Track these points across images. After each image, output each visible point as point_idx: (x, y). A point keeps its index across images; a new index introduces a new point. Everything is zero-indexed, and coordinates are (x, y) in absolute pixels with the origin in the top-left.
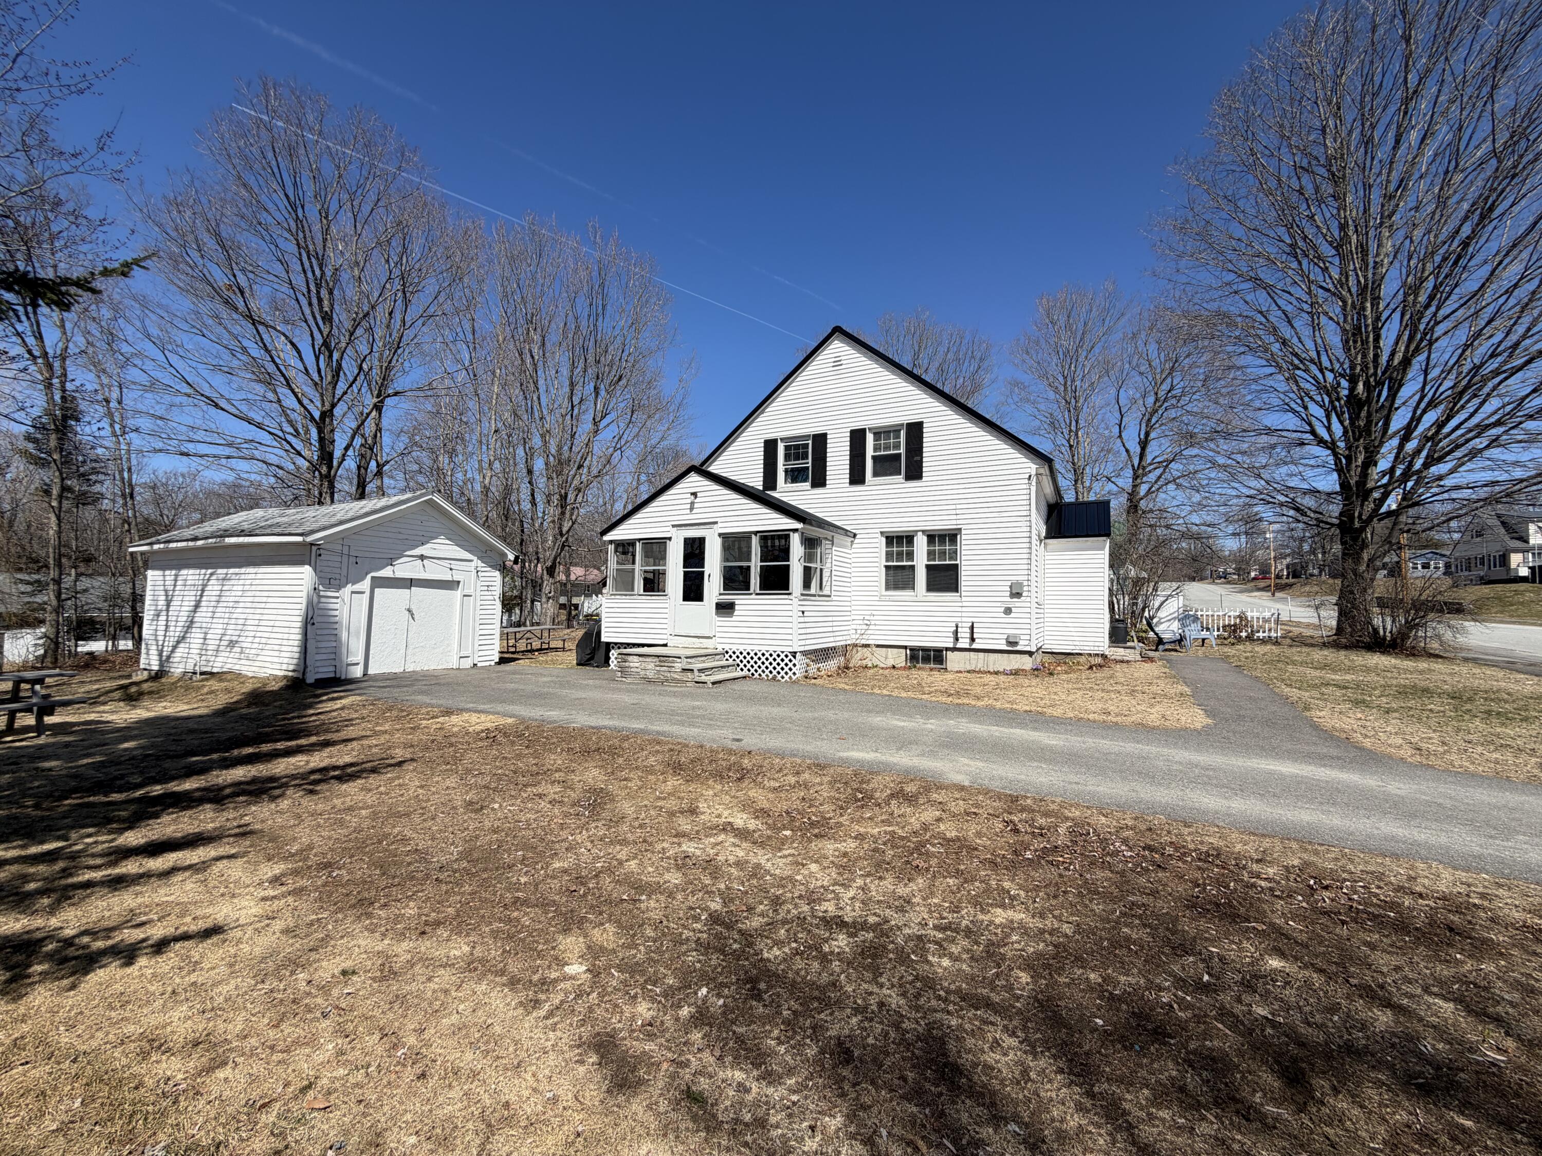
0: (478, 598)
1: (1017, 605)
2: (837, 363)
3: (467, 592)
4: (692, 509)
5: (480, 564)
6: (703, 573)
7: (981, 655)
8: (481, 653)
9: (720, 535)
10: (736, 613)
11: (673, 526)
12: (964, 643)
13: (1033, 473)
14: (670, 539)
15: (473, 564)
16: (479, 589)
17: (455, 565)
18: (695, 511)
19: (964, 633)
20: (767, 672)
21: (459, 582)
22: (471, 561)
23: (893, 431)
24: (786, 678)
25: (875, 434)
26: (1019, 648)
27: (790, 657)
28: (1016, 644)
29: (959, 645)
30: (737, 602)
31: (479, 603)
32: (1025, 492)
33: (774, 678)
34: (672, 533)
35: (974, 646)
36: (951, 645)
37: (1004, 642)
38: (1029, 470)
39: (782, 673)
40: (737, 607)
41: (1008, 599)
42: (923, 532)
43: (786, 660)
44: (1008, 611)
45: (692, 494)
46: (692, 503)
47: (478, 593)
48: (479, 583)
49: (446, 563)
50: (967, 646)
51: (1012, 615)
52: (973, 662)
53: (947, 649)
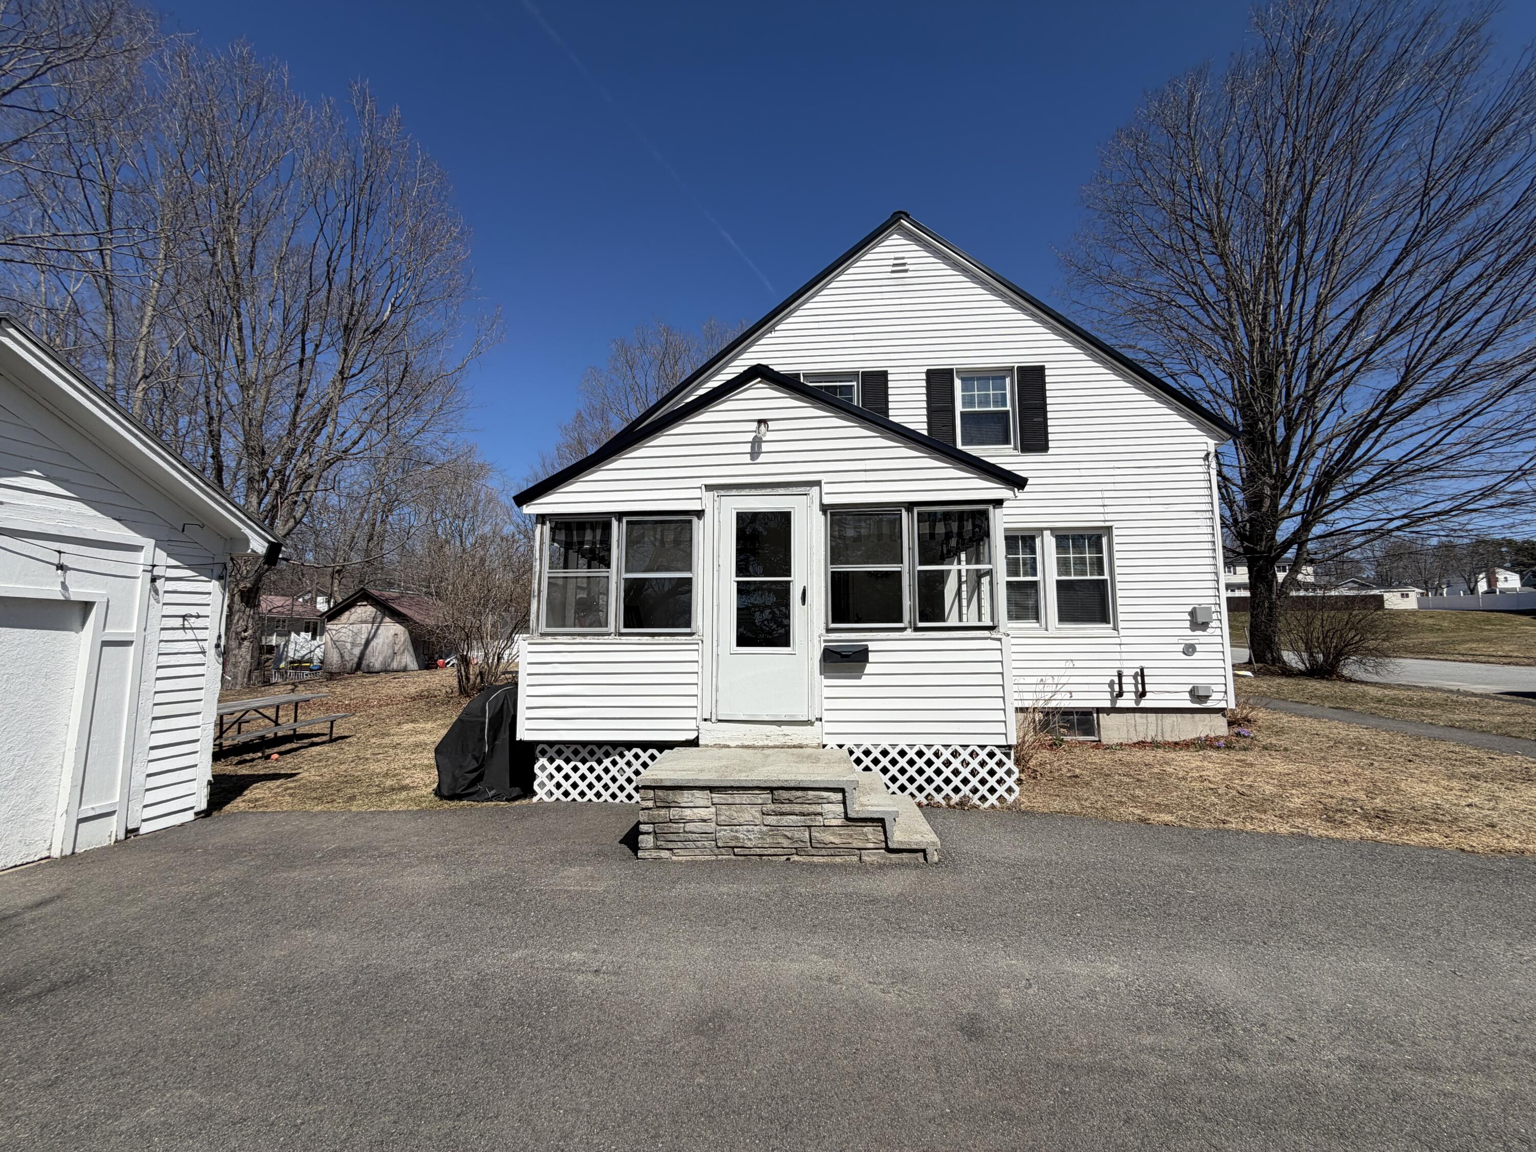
0: (153, 647)
1: (1202, 640)
2: (900, 267)
3: (114, 632)
4: (755, 453)
5: (162, 557)
6: (787, 586)
7: (1152, 717)
8: (151, 797)
9: (824, 508)
10: (869, 668)
11: (709, 488)
12: (1128, 700)
13: (1212, 449)
14: (700, 514)
15: (142, 558)
16: (155, 623)
17: (73, 555)
18: (762, 458)
19: (1129, 685)
20: (948, 790)
21: (87, 607)
22: (137, 548)
23: (996, 375)
24: (992, 799)
25: (963, 379)
26: (1209, 704)
27: (999, 756)
28: (1207, 697)
29: (1120, 704)
30: (872, 646)
31: (153, 660)
32: (1202, 477)
33: (962, 804)
34: (707, 501)
35: (1144, 704)
36: (1108, 704)
37: (1187, 696)
38: (1204, 447)
39: (983, 790)
40: (872, 657)
41: (1189, 632)
42: (1052, 530)
43: (992, 764)
44: (1189, 650)
45: (760, 422)
46: (757, 443)
47: (154, 635)
48: (157, 610)
49: (45, 550)
50: (1132, 704)
51: (1196, 656)
52: (1141, 728)
53: (1099, 710)
